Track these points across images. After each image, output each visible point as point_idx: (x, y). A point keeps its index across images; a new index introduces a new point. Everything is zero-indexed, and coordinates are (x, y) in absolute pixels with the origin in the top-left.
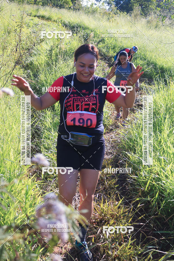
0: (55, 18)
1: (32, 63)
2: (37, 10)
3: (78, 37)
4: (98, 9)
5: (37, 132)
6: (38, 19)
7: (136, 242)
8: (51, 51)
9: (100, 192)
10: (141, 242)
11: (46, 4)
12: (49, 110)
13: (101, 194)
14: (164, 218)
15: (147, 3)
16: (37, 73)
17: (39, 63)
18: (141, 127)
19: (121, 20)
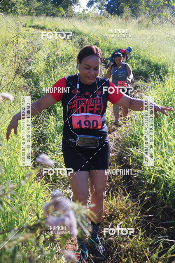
0: (49, 26)
1: (31, 71)
2: (32, 21)
3: (73, 42)
4: (90, 15)
5: (42, 137)
6: (34, 29)
7: (146, 234)
8: (48, 58)
9: (107, 189)
10: (151, 233)
11: (39, 14)
12: (51, 115)
13: (108, 191)
14: (170, 208)
15: (136, 5)
16: (37, 81)
17: (38, 71)
18: (141, 123)
19: (113, 23)
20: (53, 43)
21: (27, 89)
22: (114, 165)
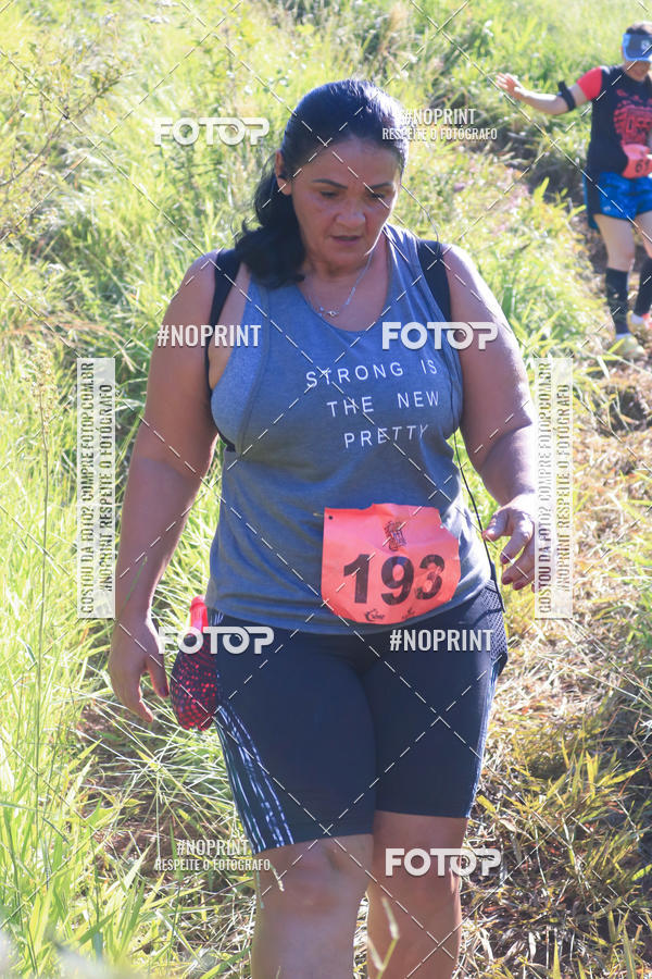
1: (87, 224)
9: (544, 921)
13: (551, 933)
16: (121, 276)
17: (124, 220)
20: (208, 51)
21: (58, 329)
22: (584, 773)
